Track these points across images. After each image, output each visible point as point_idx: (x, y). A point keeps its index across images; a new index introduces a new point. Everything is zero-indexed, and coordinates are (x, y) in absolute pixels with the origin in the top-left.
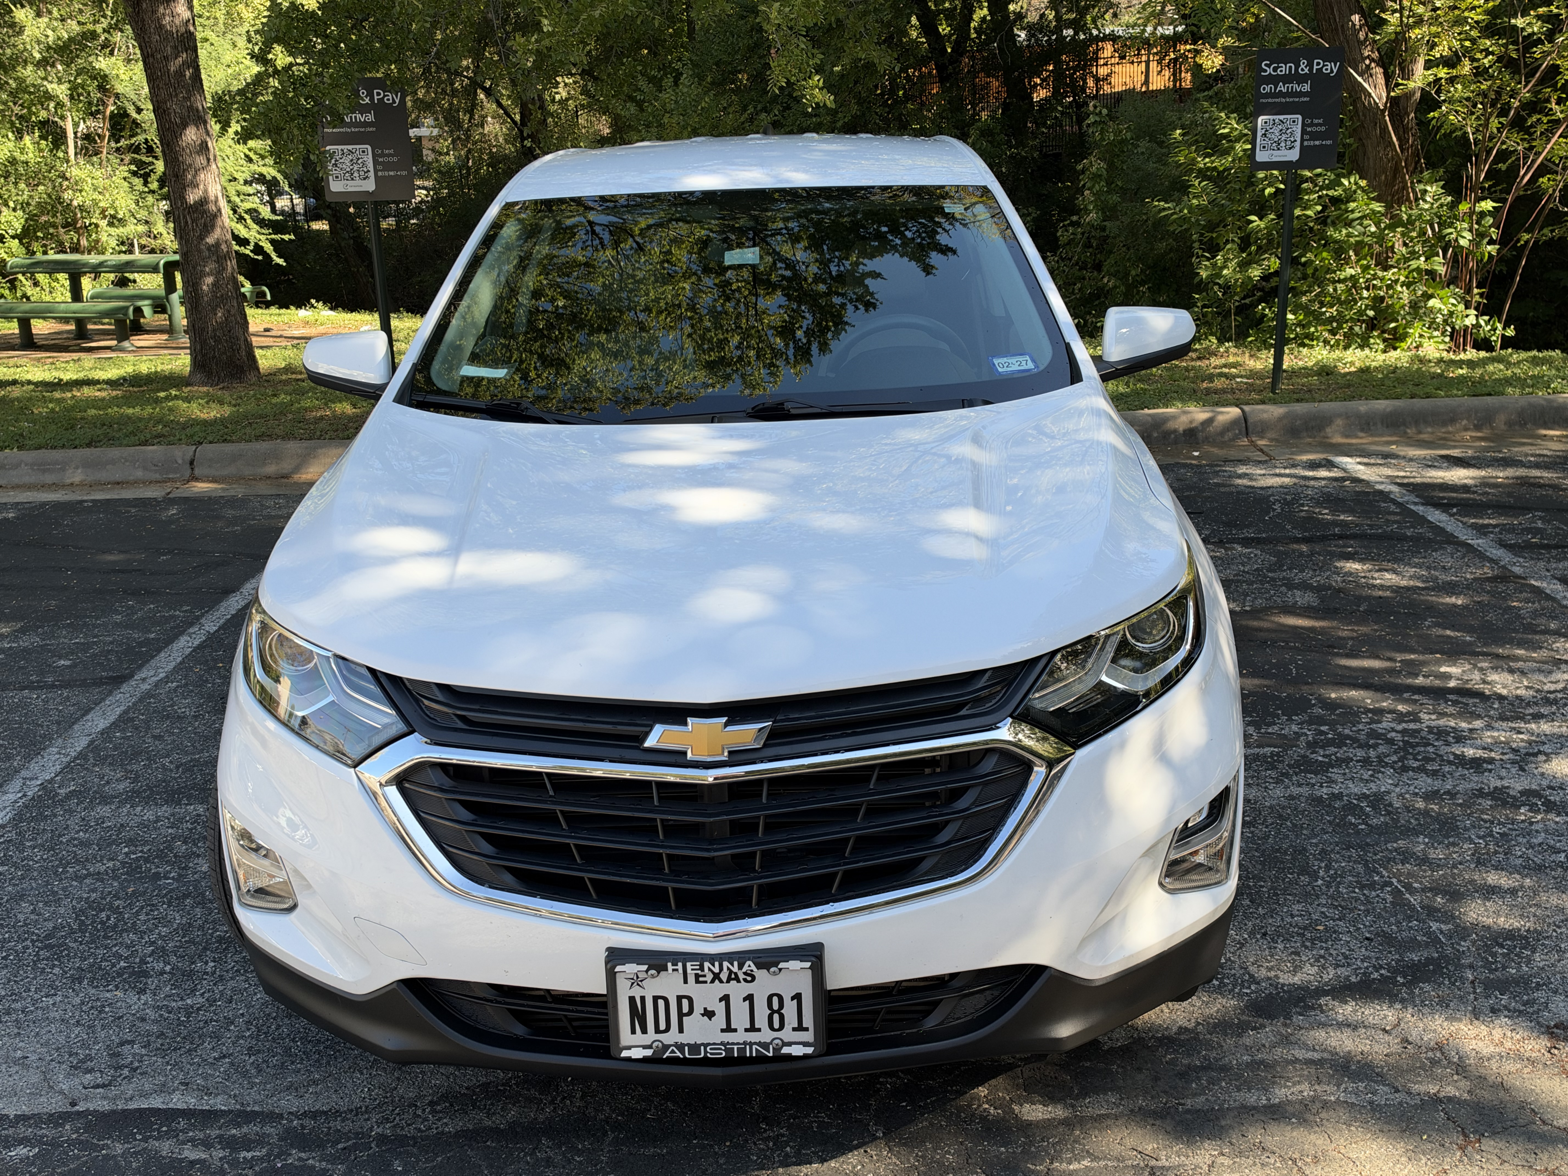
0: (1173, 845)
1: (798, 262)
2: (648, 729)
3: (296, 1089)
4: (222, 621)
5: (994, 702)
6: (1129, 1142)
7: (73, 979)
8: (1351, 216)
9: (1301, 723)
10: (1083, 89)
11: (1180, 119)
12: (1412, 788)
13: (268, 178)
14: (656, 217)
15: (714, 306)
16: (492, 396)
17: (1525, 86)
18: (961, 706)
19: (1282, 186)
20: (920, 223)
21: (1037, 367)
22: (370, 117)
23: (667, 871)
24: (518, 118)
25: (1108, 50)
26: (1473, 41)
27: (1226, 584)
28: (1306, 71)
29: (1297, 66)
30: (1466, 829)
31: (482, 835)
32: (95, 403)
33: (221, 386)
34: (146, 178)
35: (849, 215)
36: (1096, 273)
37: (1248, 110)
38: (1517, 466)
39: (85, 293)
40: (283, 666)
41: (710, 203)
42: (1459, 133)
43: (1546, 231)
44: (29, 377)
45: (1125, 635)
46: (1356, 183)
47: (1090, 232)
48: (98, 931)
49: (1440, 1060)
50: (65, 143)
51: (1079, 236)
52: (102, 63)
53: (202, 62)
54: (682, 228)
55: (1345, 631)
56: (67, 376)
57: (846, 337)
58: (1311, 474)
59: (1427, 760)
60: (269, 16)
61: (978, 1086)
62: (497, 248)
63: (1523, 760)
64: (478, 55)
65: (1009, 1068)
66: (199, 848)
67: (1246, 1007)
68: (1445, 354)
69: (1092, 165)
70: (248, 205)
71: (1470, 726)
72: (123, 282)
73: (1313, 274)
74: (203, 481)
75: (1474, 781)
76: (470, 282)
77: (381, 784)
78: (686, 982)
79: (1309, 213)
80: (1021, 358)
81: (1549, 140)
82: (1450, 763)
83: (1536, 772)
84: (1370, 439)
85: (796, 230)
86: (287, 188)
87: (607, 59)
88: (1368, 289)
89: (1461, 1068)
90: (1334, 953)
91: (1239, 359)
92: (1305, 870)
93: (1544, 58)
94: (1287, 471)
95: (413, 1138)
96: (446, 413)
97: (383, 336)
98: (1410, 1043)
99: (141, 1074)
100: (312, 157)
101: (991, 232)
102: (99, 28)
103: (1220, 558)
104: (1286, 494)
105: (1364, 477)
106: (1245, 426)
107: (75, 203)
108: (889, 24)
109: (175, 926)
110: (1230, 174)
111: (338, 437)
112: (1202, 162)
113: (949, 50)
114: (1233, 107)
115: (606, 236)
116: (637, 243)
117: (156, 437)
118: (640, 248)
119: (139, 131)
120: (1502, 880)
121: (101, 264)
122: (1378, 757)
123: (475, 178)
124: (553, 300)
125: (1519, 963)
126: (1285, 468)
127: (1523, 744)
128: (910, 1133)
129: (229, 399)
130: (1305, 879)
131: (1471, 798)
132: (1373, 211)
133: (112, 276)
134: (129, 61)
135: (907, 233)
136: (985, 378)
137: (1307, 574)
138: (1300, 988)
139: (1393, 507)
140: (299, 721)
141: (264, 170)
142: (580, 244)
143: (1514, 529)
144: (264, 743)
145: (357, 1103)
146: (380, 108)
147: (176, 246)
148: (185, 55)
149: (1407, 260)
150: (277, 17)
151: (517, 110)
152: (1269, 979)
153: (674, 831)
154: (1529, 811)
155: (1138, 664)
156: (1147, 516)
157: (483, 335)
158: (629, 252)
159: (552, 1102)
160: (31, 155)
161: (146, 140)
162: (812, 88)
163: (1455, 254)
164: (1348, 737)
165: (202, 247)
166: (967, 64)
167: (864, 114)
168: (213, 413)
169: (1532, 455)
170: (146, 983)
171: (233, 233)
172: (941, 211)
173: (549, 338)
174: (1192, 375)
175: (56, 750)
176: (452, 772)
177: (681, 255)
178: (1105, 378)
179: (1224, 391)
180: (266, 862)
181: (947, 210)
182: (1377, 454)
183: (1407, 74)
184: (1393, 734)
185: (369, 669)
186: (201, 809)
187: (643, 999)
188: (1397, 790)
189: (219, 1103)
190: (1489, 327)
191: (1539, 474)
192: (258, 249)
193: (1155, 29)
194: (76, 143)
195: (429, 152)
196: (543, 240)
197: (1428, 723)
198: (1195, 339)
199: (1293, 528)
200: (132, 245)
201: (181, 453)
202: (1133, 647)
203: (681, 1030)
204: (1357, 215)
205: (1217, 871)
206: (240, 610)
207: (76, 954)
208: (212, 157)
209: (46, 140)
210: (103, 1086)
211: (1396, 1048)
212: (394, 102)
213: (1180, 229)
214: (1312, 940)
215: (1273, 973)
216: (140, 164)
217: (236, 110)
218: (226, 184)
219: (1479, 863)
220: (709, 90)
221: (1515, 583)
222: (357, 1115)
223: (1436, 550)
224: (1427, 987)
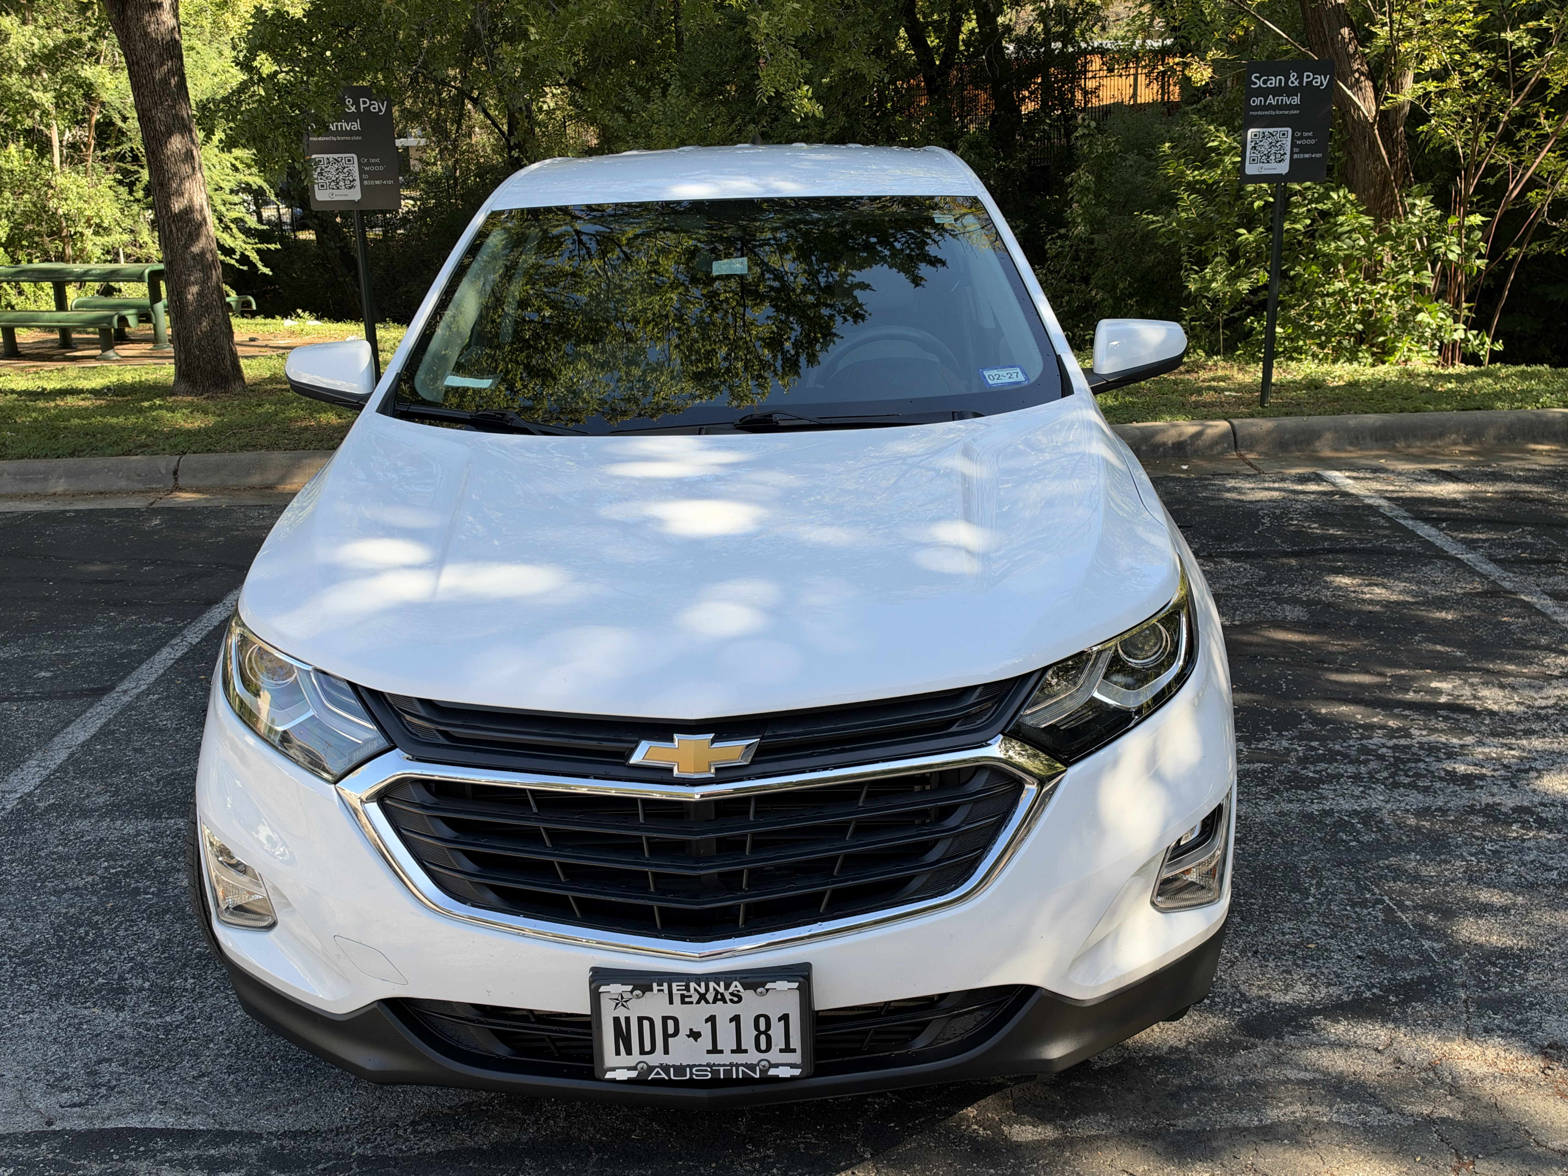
0: (1166, 863)
1: (787, 273)
2: (633, 746)
3: (276, 1109)
4: (204, 633)
5: (985, 718)
6: (1120, 1164)
7: (51, 996)
8: (1340, 230)
9: (1292, 739)
10: (1072, 102)
11: (1168, 132)
12: (1403, 804)
13: (255, 187)
14: (643, 226)
15: (701, 317)
16: (477, 406)
17: (1514, 100)
18: (951, 723)
19: (1271, 199)
20: (909, 234)
21: (1027, 379)
22: (356, 126)
23: (652, 889)
24: (505, 128)
25: (1096, 63)
26: (1463, 55)
27: (1217, 598)
28: (1296, 83)
29: (1287, 79)
30: (1458, 846)
31: (464, 852)
32: (80, 413)
33: (206, 395)
34: (131, 187)
35: (837, 226)
36: (1083, 286)
37: (1236, 124)
38: (1506, 481)
39: (69, 302)
40: (263, 680)
41: (698, 213)
42: (1447, 147)
43: (1534, 246)
44: (13, 386)
45: (1117, 650)
46: (1345, 197)
47: (1078, 245)
48: (76, 947)
49: (1433, 1081)
50: (51, 152)
51: (1067, 249)
52: (88, 72)
53: (188, 71)
54: (670, 238)
55: (1335, 646)
56: (50, 385)
57: (836, 348)
58: (1299, 488)
59: (1418, 776)
60: (254, 24)
61: (968, 1106)
62: (483, 257)
63: (1514, 777)
64: (466, 65)
65: (997, 1088)
66: (179, 862)
67: (1237, 1026)
68: (1433, 368)
69: (1080, 178)
70: (234, 215)
71: (1462, 742)
72: (108, 291)
73: (1302, 288)
74: (187, 492)
75: (1466, 798)
76: (455, 291)
77: (362, 801)
78: (671, 1002)
79: (1298, 226)
80: (1012, 371)
81: (1537, 155)
82: (1441, 779)
83: (1527, 788)
84: (1359, 454)
85: (785, 240)
86: (273, 198)
87: (595, 69)
88: (1356, 303)
89: (1454, 1089)
90: (1326, 971)
91: (1228, 373)
92: (1296, 887)
93: (1534, 71)
94: (1276, 485)
95: (395, 1158)
96: (430, 424)
97: (367, 346)
98: (1404, 1064)
99: (118, 1092)
100: (297, 165)
101: (982, 243)
102: (84, 36)
103: (1209, 572)
104: (1275, 508)
105: (1353, 491)
106: (1233, 439)
107: (60, 212)
108: (878, 36)
109: (155, 942)
110: (1218, 187)
111: (322, 447)
112: (1191, 175)
113: (938, 63)
114: (1221, 120)
115: (593, 246)
116: (625, 253)
117: (140, 447)
118: (628, 258)
119: (124, 139)
120: (1495, 897)
121: (86, 273)
122: (1369, 773)
123: (462, 188)
124: (539, 310)
125: (1512, 982)
126: (1274, 482)
127: (1514, 760)
128: (899, 1154)
129: (213, 409)
130: (1296, 896)
131: (1463, 815)
132: (1362, 224)
133: (97, 285)
134: (114, 69)
135: (896, 244)
136: (975, 390)
137: (1297, 589)
138: (1291, 1006)
139: (1382, 522)
140: (278, 738)
141: (250, 179)
142: (567, 254)
143: (1504, 544)
144: (243, 759)
145: (338, 1122)
146: (366, 117)
147: (161, 256)
148: (170, 63)
149: (1395, 274)
150: (261, 24)
151: (505, 121)
152: (1260, 997)
153: (659, 848)
154: (1521, 828)
155: (1130, 680)
156: (1140, 530)
157: (468, 346)
158: (616, 262)
159: (536, 1122)
160: (16, 163)
161: (132, 148)
162: (801, 98)
163: (1443, 268)
164: (1339, 753)
165: (188, 256)
166: (955, 77)
167: (852, 126)
168: (198, 422)
169: (1521, 470)
170: (125, 1000)
171: (218, 243)
172: (931, 222)
173: (535, 349)
174: (1180, 388)
175: (35, 762)
176: (434, 789)
177: (669, 266)
178: (1096, 391)
179: (1212, 404)
180: (245, 879)
181: (937, 221)
182: (1365, 468)
183: (1397, 88)
184: (1384, 750)
185: (350, 683)
186: (181, 823)
187: (627, 1019)
188: (1389, 806)
189: (197, 1122)
190: (1478, 342)
191: (1528, 489)
192: (244, 259)
193: (1144, 42)
194: (61, 151)
195: (417, 162)
196: (530, 250)
197: (1419, 739)
198: (1186, 352)
199: (1282, 542)
200: (117, 254)
201: (165, 463)
202: (1125, 663)
203: (666, 1052)
204: (1346, 228)
205: (1210, 890)
206: (222, 622)
207: (53, 970)
208: (197, 166)
209: (32, 148)
210: (80, 1105)
211: (1389, 1068)
212: (380, 110)
213: (1169, 242)
214: (1304, 959)
215: (1264, 992)
216: (126, 173)
217: (221, 117)
218: (212, 193)
219: (1470, 880)
220: (697, 101)
221: (1506, 598)
222: (337, 1135)
223: (1425, 565)
224: (1419, 1006)
